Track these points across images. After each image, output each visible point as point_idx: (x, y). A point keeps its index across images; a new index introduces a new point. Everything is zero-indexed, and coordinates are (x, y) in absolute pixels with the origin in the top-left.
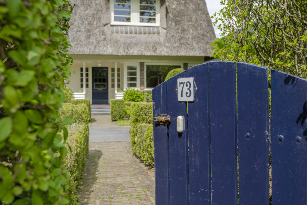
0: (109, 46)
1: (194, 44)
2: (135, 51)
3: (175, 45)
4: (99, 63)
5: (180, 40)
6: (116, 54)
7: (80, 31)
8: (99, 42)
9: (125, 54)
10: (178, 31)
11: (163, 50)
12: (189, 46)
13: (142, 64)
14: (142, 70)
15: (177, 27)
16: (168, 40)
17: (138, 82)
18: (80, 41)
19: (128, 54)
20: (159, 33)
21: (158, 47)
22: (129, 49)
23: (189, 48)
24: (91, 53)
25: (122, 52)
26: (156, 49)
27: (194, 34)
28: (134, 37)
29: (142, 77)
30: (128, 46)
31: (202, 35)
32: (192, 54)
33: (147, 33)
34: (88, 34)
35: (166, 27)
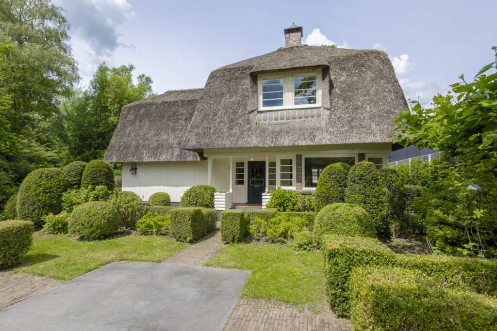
0: (254, 137)
1: (373, 126)
2: (286, 141)
3: (342, 129)
4: (251, 157)
5: (350, 122)
6: (261, 146)
7: (222, 122)
8: (242, 133)
9: (272, 145)
10: (347, 110)
11: (324, 138)
12: (364, 129)
13: (299, 157)
14: (299, 165)
15: (346, 105)
16: (331, 123)
17: (294, 179)
18: (222, 133)
19: (277, 145)
20: (319, 116)
21: (318, 134)
22: (278, 138)
23: (364, 132)
24: (233, 146)
25: (269, 143)
26: (315, 137)
27: (372, 112)
28: (285, 124)
29: (299, 173)
30: (277, 134)
31: (386, 112)
32: (369, 140)
33: (303, 117)
34: (232, 124)
35: (329, 107)
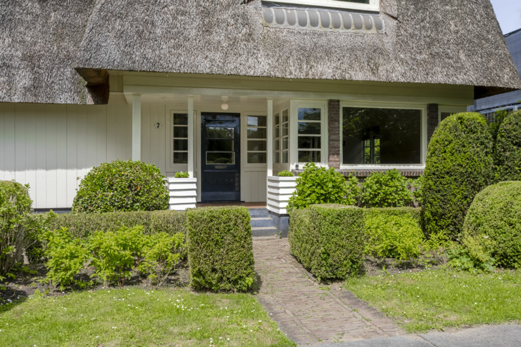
0: (261, 54)
1: (462, 56)
2: (326, 70)
3: (419, 57)
5: (430, 45)
6: (279, 75)
7: (184, 13)
8: (234, 43)
10: (422, 24)
11: (393, 71)
12: (451, 61)
13: (333, 105)
14: (333, 120)
15: (420, 16)
16: (401, 43)
17: (324, 149)
18: (187, 39)
19: (310, 77)
20: (379, 27)
21: (381, 61)
22: (312, 63)
23: (452, 66)
24: (215, 70)
25: (294, 72)
26: (377, 66)
27: (459, 35)
28: (321, 35)
29: (333, 137)
30: (308, 55)
31: (478, 37)
32: (460, 79)
33: (353, 27)
34: (207, 20)
35: (395, 14)
